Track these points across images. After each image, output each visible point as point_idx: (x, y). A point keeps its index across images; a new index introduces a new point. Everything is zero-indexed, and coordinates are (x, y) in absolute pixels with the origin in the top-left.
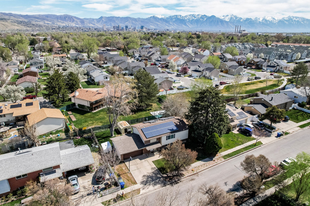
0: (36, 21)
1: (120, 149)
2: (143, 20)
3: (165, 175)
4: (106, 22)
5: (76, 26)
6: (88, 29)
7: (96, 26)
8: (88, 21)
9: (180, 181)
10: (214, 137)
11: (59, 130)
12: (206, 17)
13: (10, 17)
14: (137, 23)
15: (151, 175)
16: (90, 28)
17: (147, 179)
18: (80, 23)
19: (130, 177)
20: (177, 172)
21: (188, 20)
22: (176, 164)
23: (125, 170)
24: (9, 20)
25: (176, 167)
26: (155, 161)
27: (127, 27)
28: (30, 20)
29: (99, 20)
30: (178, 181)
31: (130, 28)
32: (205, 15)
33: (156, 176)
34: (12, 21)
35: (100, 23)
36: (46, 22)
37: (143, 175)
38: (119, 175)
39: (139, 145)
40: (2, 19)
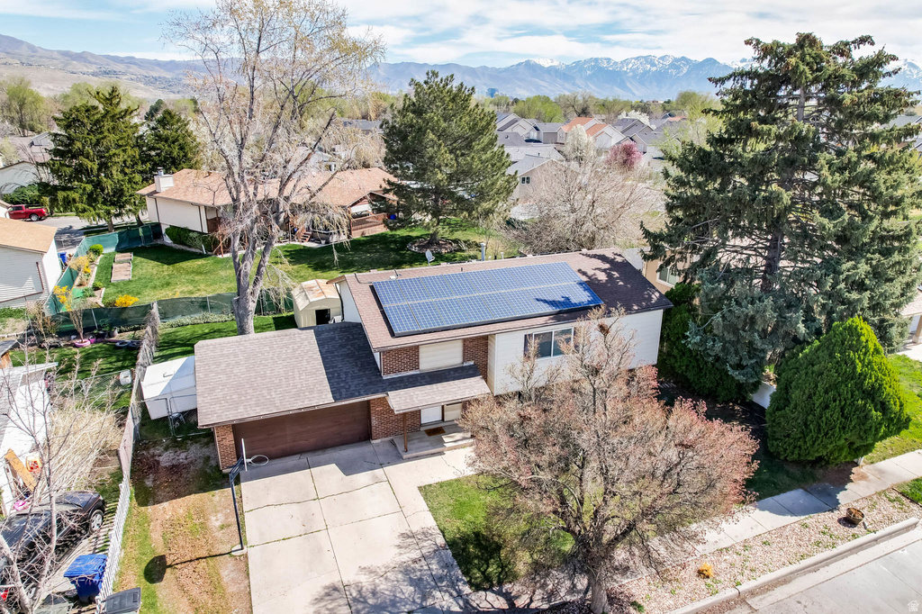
1: (213, 390)
2: (496, 74)
3: (491, 596)
4: (388, 78)
10: (851, 347)
11: (14, 307)
12: (688, 64)
13: (129, 67)
14: (478, 81)
15: (383, 586)
19: (232, 589)
20: (582, 582)
21: (631, 74)
22: (579, 518)
23: (219, 534)
24: (124, 74)
25: (581, 541)
26: (441, 485)
28: (178, 75)
32: (683, 58)
33: (424, 598)
34: (133, 77)
37: (327, 583)
38: (156, 570)
39: (343, 376)
40: (106, 73)
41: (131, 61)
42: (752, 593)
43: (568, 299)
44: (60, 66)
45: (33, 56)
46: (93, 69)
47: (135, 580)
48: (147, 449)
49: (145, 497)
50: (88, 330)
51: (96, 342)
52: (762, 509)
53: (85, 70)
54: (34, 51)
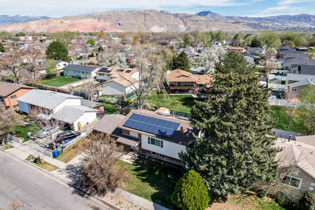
0: (266, 22)
9: (87, 197)
13: (244, 20)
17: (78, 167)
30: (87, 194)
34: (244, 23)
40: (237, 22)
41: (246, 18)
43: (166, 133)
44: (224, 21)
46: (233, 21)
54: (219, 17)
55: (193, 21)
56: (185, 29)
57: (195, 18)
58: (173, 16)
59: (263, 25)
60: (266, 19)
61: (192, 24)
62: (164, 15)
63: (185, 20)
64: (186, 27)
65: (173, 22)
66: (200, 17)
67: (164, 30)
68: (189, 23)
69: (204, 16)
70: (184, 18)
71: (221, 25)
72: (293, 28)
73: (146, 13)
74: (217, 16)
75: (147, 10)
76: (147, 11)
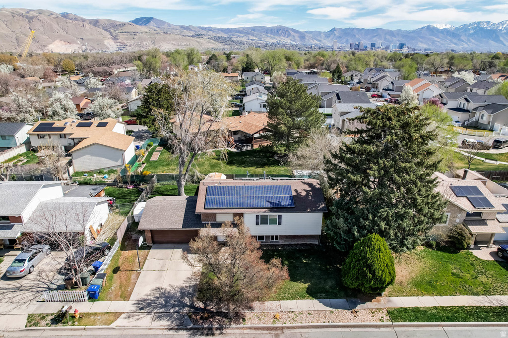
0: (239, 36)
2: (406, 35)
3: (201, 303)
4: (340, 37)
5: (291, 44)
6: (309, 48)
7: (323, 43)
8: (311, 35)
9: (221, 333)
13: (208, 32)
15: (172, 291)
16: (312, 46)
17: (158, 298)
18: (299, 39)
19: (132, 281)
21: (505, 31)
24: (205, 35)
27: (373, 45)
28: (230, 35)
29: (329, 34)
30: (217, 329)
31: (378, 48)
33: (181, 298)
34: (209, 37)
35: (330, 39)
36: (251, 37)
37: (158, 286)
38: (116, 270)
39: (189, 219)
40: (198, 35)
41: (210, 29)
42: (288, 328)
43: (280, 202)
44: (179, 33)
45: (169, 29)
46: (192, 33)
47: (110, 272)
48: (131, 232)
49: (123, 247)
50: (132, 182)
51: (134, 187)
52: (320, 302)
53: (189, 34)
54: (170, 26)
55: (128, 33)
56: (116, 46)
57: (131, 29)
58: (90, 23)
59: (235, 39)
60: (238, 31)
61: (127, 39)
62: (70, 21)
63: (112, 31)
64: (117, 44)
65: (91, 34)
66: (138, 27)
67: (77, 48)
68: (122, 37)
69: (145, 25)
70: (112, 28)
71: (175, 40)
72: (273, 44)
73: (30, 15)
74: (166, 24)
75: (31, 10)
76: (31, 12)
